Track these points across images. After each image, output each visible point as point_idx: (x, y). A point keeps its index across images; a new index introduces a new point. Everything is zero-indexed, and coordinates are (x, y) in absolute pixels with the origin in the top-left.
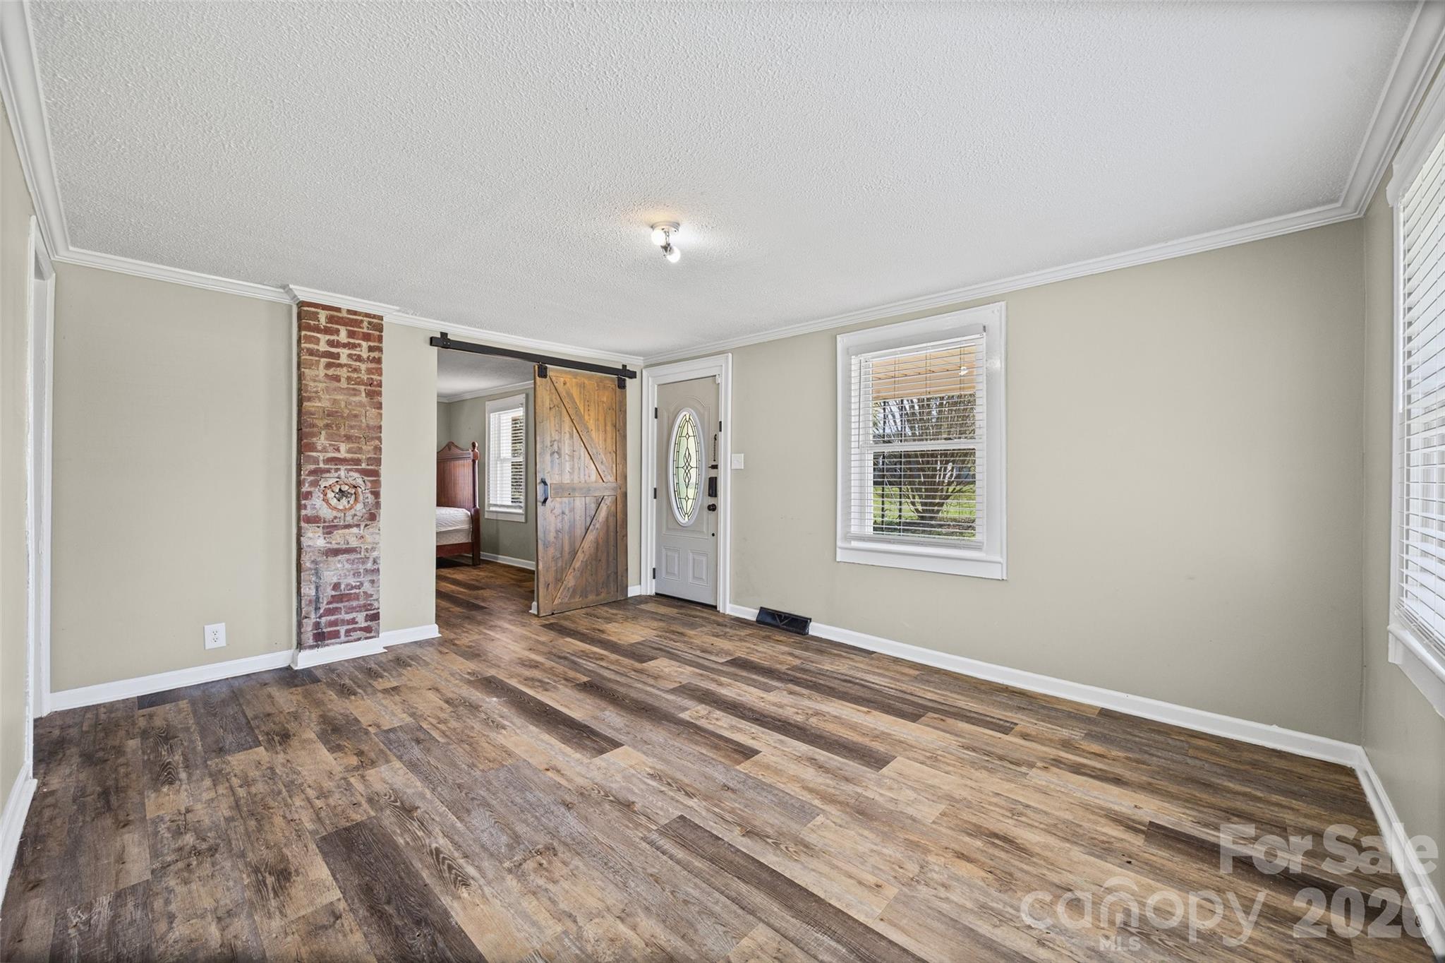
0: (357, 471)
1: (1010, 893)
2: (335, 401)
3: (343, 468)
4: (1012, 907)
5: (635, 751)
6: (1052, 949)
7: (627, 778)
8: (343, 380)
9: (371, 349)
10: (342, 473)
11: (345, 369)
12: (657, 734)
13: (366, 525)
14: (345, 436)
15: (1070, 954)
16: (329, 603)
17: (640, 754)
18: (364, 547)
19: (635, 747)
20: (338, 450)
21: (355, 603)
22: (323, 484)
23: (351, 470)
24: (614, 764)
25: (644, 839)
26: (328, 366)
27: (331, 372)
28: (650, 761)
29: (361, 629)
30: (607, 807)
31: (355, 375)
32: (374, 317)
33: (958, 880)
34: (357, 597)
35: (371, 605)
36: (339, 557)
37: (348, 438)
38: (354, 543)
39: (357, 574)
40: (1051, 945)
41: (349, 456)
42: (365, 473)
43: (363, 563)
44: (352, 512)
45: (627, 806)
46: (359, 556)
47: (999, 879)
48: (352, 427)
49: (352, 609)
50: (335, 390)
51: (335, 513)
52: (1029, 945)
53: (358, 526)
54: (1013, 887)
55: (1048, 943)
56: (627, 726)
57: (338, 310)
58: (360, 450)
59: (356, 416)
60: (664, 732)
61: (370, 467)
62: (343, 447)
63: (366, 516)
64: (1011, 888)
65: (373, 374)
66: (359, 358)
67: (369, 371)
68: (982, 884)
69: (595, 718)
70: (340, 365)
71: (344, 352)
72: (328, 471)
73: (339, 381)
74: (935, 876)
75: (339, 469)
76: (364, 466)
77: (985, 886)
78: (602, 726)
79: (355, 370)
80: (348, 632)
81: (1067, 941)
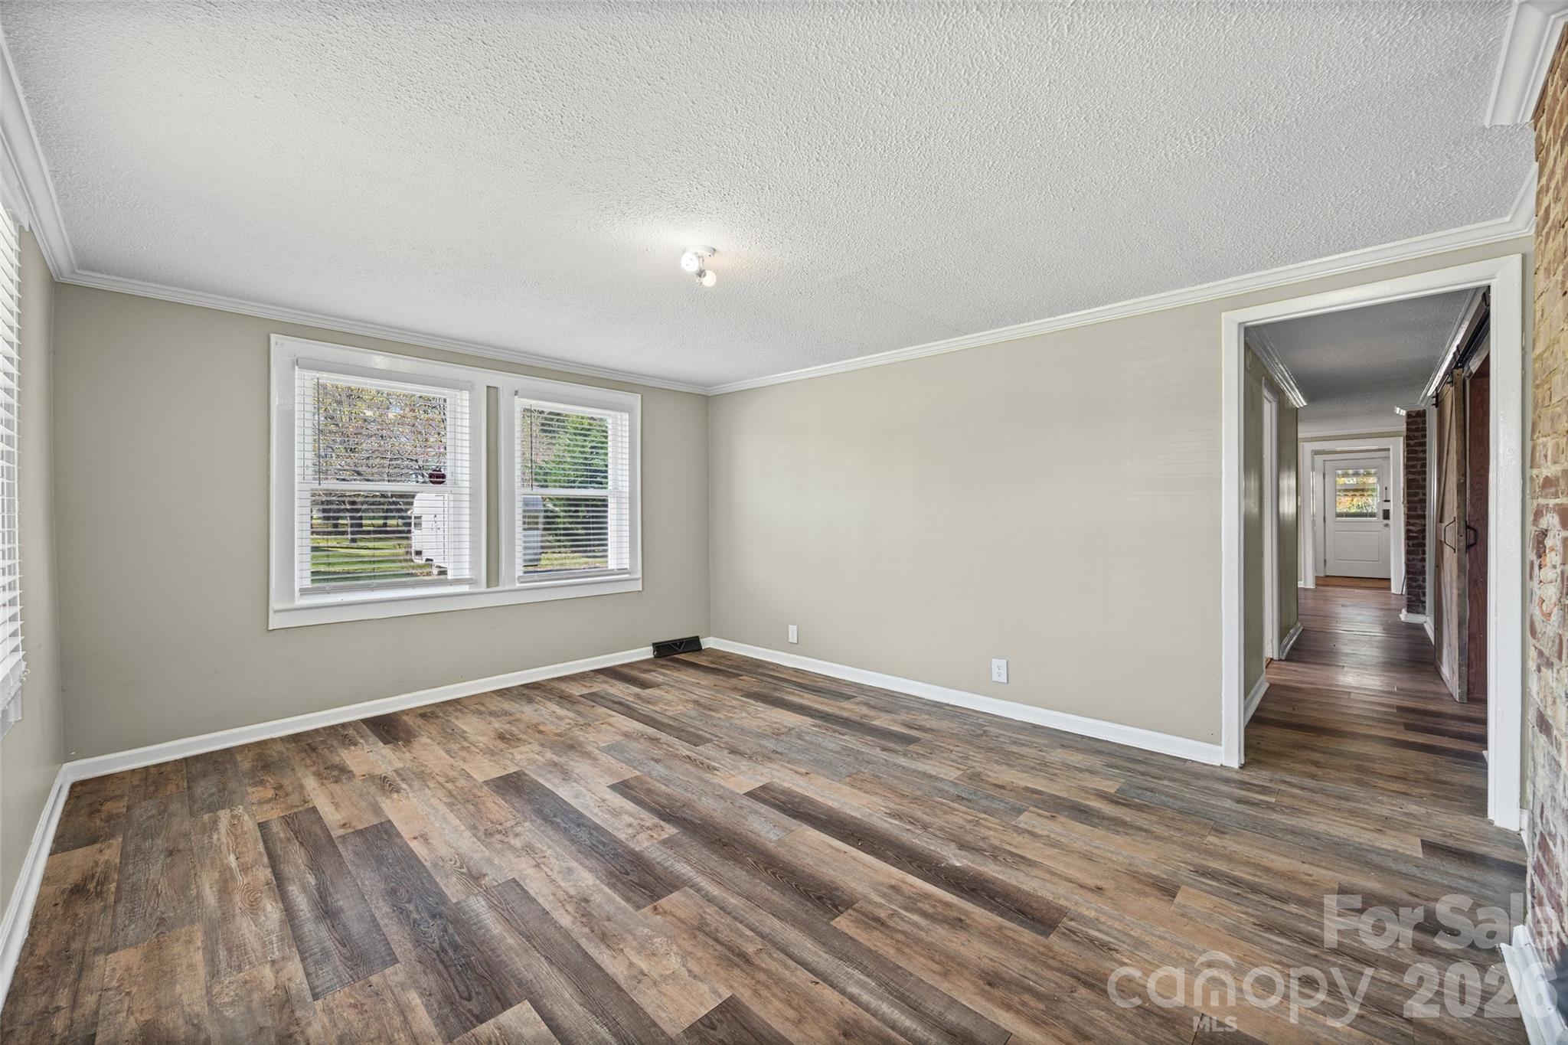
5: (732, 789)
7: (737, 768)
12: (708, 806)
17: (727, 786)
19: (733, 792)
24: (750, 778)
25: (721, 738)
28: (716, 780)
30: (748, 751)
45: (733, 751)
56: (744, 817)
60: (701, 809)
69: (786, 829)
78: (773, 816)
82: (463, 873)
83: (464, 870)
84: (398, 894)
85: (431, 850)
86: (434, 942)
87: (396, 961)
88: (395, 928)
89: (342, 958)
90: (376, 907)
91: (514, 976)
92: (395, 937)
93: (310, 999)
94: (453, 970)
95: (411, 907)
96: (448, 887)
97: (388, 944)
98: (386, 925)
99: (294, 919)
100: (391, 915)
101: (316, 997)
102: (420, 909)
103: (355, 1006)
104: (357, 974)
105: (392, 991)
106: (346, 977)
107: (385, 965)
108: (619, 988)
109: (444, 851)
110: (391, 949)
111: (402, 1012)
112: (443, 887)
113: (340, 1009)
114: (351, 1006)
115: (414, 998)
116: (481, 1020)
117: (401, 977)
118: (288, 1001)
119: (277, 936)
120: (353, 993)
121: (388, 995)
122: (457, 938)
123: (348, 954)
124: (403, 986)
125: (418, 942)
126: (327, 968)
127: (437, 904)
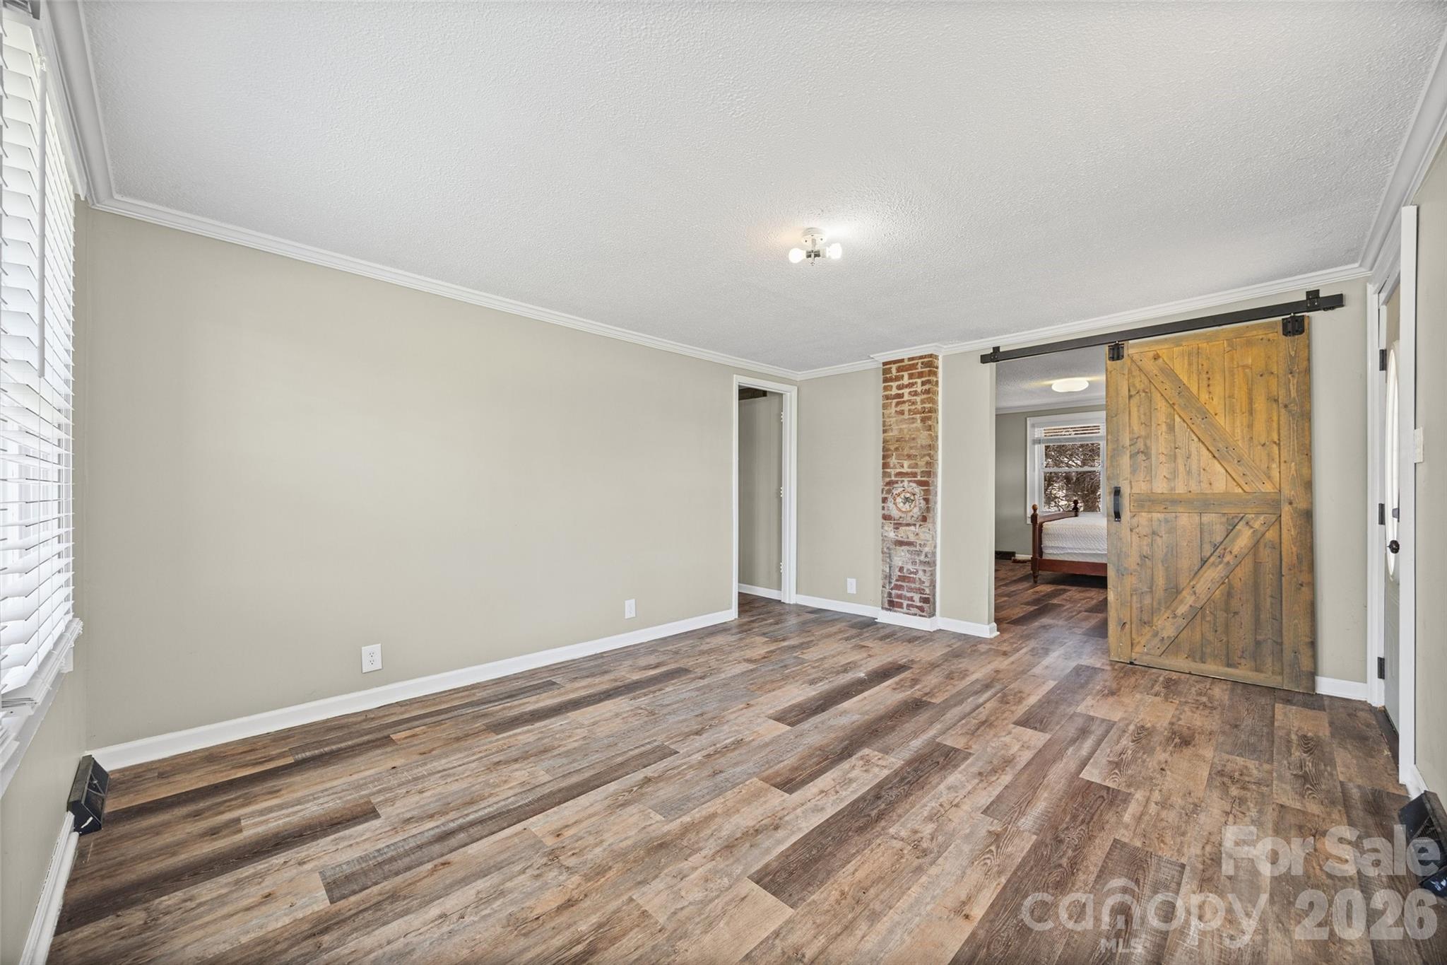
0: (915, 482)
1: (504, 921)
2: (901, 430)
3: (906, 480)
4: (489, 915)
6: (433, 921)
8: (906, 413)
9: (923, 384)
10: (906, 484)
11: (907, 404)
13: (920, 525)
14: (907, 455)
15: (420, 931)
16: (897, 580)
18: (919, 542)
20: (902, 466)
21: (913, 585)
22: (895, 492)
23: (911, 481)
26: (898, 404)
27: (898, 409)
29: (917, 607)
31: (913, 407)
32: (925, 357)
33: (540, 888)
34: (914, 581)
35: (923, 590)
36: (903, 548)
37: (909, 457)
38: (912, 538)
39: (914, 563)
40: (436, 923)
41: (910, 470)
42: (920, 483)
43: (918, 555)
44: (911, 514)
46: (914, 549)
47: (525, 921)
48: (911, 448)
49: (911, 590)
50: (901, 421)
51: (900, 514)
52: (448, 907)
53: (915, 525)
54: (510, 929)
55: (440, 921)
57: (902, 360)
58: (916, 466)
59: (914, 439)
61: (923, 479)
62: (906, 464)
63: (920, 518)
64: (509, 926)
65: (925, 403)
66: (916, 394)
67: (923, 402)
68: (527, 904)
70: (904, 402)
71: (906, 391)
72: (897, 482)
73: (903, 414)
74: (552, 874)
75: (902, 481)
76: (919, 478)
77: (523, 906)
79: (913, 403)
80: (908, 606)
81: (432, 937)
82: (998, 847)
83: (993, 848)
84: (1058, 879)
85: (979, 888)
86: (1082, 829)
87: (1115, 840)
88: (1093, 858)
89: (1147, 873)
90: (1086, 885)
91: (1069, 786)
92: (1099, 853)
93: (1188, 868)
94: (1092, 811)
95: (1064, 861)
96: (1023, 848)
97: (1108, 853)
98: (1096, 865)
99: (1159, 945)
100: (1083, 869)
101: (1183, 866)
102: (1062, 853)
103: (1162, 841)
104: (1146, 855)
105: (1135, 830)
106: (1154, 861)
107: (1124, 845)
108: (1037, 753)
109: (975, 875)
110: (1110, 849)
111: (1140, 818)
112: (1025, 851)
113: (1173, 847)
114: (1165, 844)
115: (1127, 818)
116: (1108, 788)
117: (1122, 831)
118: (1203, 880)
119: (1184, 942)
120: (1158, 848)
121: (1138, 831)
122: (1067, 820)
123: (1141, 872)
124: (1127, 827)
125: (1091, 838)
126: (1162, 876)
127: (1046, 846)
